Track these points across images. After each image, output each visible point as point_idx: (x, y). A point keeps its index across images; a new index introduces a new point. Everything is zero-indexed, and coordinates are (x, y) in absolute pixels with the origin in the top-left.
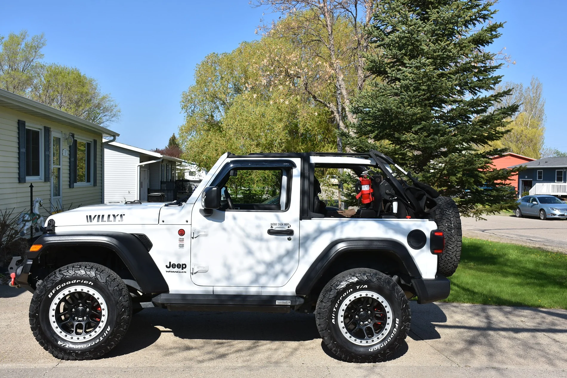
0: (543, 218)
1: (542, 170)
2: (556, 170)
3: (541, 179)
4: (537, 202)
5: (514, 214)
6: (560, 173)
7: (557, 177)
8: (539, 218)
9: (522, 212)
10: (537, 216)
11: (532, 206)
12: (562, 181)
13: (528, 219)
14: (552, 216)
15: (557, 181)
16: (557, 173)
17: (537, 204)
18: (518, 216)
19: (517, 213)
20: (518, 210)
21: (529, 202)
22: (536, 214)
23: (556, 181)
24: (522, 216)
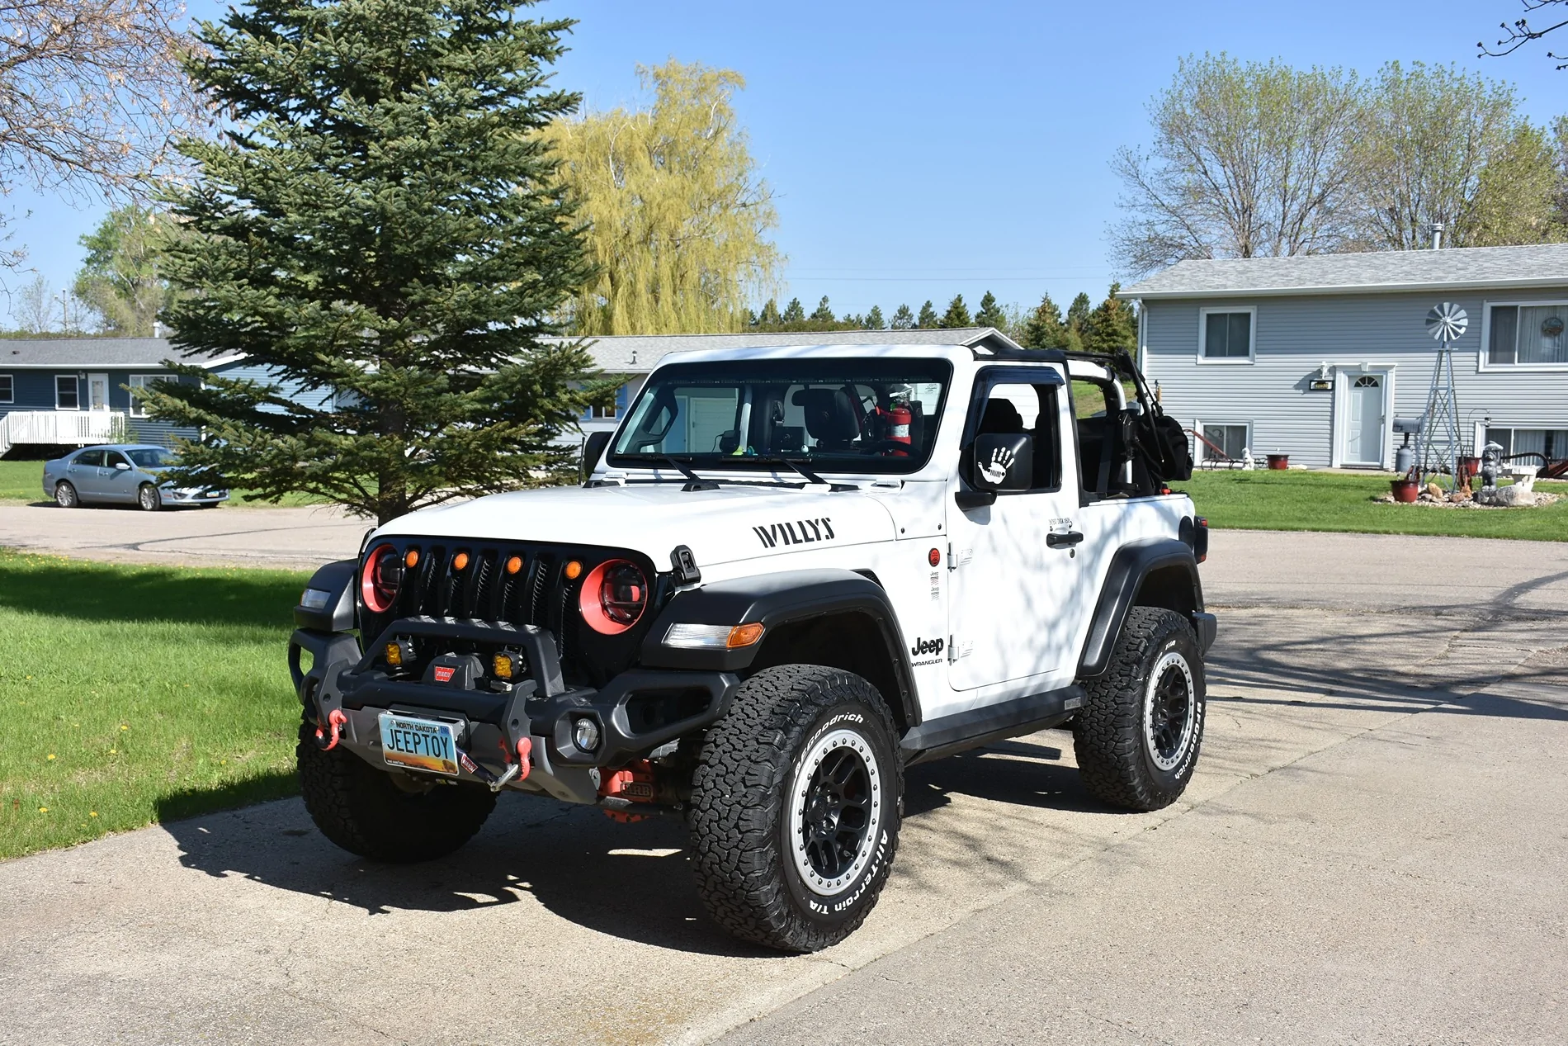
0: (150, 507)
1: (11, 376)
2: (56, 376)
3: (11, 400)
4: (128, 464)
5: (54, 500)
6: (67, 385)
7: (60, 395)
8: (138, 507)
9: (79, 492)
10: (132, 501)
11: (113, 476)
12: (76, 406)
13: (96, 510)
14: (176, 498)
15: (62, 405)
16: (59, 383)
17: (130, 469)
18: (66, 504)
19: (63, 495)
20: (64, 488)
21: (102, 465)
22: (130, 495)
23: (57, 406)
24: (79, 503)
